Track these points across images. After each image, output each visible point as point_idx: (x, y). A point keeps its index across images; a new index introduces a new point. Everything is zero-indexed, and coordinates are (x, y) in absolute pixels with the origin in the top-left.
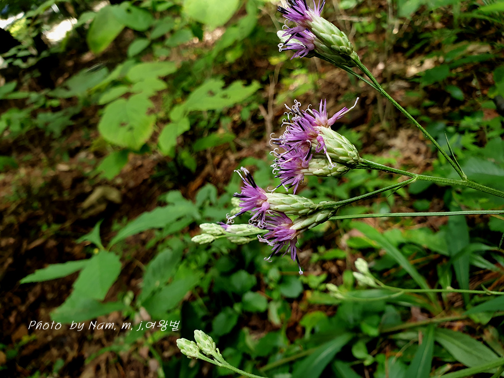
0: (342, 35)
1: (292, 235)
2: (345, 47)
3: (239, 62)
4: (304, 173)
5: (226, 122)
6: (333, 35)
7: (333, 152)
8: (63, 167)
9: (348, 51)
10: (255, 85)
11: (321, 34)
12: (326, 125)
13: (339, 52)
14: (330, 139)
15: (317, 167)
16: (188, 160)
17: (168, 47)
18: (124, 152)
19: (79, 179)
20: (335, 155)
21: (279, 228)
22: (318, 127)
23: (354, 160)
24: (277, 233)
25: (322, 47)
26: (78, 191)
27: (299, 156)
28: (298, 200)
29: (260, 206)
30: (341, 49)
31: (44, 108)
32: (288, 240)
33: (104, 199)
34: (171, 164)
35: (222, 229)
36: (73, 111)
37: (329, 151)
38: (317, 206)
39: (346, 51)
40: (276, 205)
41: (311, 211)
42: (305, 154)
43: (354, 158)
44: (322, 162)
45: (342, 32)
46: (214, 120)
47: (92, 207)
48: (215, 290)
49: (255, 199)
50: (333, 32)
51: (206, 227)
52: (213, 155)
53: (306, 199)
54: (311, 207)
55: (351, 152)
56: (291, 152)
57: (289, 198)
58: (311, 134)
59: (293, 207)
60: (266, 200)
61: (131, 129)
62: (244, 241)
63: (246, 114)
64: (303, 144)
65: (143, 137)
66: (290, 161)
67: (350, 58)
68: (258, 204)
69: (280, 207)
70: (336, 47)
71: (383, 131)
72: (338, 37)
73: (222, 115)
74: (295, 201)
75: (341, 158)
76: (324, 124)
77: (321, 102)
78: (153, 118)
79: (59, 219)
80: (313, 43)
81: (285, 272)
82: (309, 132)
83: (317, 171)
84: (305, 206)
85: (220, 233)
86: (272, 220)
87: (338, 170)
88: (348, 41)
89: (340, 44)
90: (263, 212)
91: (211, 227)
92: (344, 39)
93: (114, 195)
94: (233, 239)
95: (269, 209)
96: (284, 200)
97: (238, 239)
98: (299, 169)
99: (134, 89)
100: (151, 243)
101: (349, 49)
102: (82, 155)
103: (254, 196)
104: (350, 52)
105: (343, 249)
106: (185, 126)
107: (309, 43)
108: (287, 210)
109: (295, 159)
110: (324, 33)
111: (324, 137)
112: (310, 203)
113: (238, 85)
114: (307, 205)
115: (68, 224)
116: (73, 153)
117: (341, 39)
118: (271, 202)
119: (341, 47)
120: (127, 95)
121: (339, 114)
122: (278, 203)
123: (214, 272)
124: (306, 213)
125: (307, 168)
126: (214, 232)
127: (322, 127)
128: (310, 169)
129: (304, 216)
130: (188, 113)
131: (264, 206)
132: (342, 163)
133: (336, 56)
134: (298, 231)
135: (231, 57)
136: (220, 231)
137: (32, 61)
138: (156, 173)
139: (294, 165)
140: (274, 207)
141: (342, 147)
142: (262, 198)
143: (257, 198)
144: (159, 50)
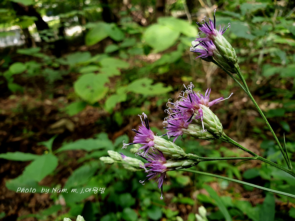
0: (232, 50)
1: (163, 169)
2: (233, 58)
3: (165, 75)
4: (183, 131)
5: (147, 104)
6: (227, 48)
7: (207, 123)
8: (48, 102)
9: (234, 61)
10: (170, 88)
11: (220, 46)
12: (207, 105)
13: (228, 60)
14: (207, 113)
15: (193, 130)
16: (119, 118)
17: (128, 54)
18: (85, 104)
19: (55, 111)
20: (208, 125)
21: (155, 162)
22: (201, 105)
23: (219, 132)
24: (154, 164)
25: (217, 55)
26: (52, 117)
27: (184, 118)
28: (175, 147)
29: (148, 142)
30: (230, 59)
31: (49, 66)
32: (159, 172)
33: (64, 127)
34: (108, 118)
35: (121, 157)
36: (64, 72)
37: (205, 121)
38: (186, 155)
39: (233, 61)
40: (158, 145)
41: (181, 157)
42: (188, 118)
43: (219, 131)
44: (197, 128)
45: (233, 49)
46: (140, 101)
47: (56, 129)
48: (109, 200)
49: (145, 136)
50: (227, 46)
51: (112, 153)
52: (134, 120)
53: (180, 148)
54: (181, 154)
55: (218, 126)
56: (179, 114)
57: (169, 143)
58: (196, 106)
59: (169, 150)
60: (153, 140)
61: (92, 91)
62: (132, 170)
63: (159, 103)
64: (188, 111)
65: (97, 98)
66: (176, 120)
67: (234, 66)
68: (146, 140)
69: (161, 148)
70: (227, 56)
71: (236, 136)
72: (230, 50)
73: (146, 99)
74: (172, 147)
75: (211, 128)
76: (205, 104)
77: (208, 90)
78: (106, 89)
79: (35, 130)
80: (213, 52)
81: (154, 203)
82: (194, 104)
83: (192, 133)
84: (178, 152)
85: (118, 159)
86: (153, 156)
87: (207, 136)
88: (236, 55)
89: (230, 55)
90: (148, 147)
91: (115, 154)
92: (233, 53)
93: (71, 126)
94: (126, 166)
95: (153, 146)
96: (165, 143)
97: (129, 167)
98: (181, 128)
99: (102, 70)
100: (81, 160)
101: (235, 60)
102: (61, 99)
103: (146, 134)
104: (234, 62)
105: (194, 199)
106: (123, 98)
107: (210, 51)
108: (165, 151)
109: (180, 119)
110: (222, 45)
111: (203, 111)
112: (182, 151)
113: (160, 85)
114: (179, 152)
115: (38, 134)
116: (56, 96)
117: (232, 52)
118: (156, 142)
119: (230, 57)
120: (96, 72)
121: (217, 100)
122: (161, 144)
123: (111, 189)
124: (177, 158)
125: (187, 128)
126: (115, 158)
127: (204, 106)
128: (188, 130)
129: (176, 159)
130: (127, 92)
131: (151, 143)
132: (211, 132)
133: (226, 63)
134: (168, 168)
135: (161, 71)
136: (119, 158)
137: (52, 40)
138: (99, 121)
139: (178, 123)
140: (157, 146)
141: (213, 121)
142: (150, 137)
143: (147, 136)
144: (123, 54)
